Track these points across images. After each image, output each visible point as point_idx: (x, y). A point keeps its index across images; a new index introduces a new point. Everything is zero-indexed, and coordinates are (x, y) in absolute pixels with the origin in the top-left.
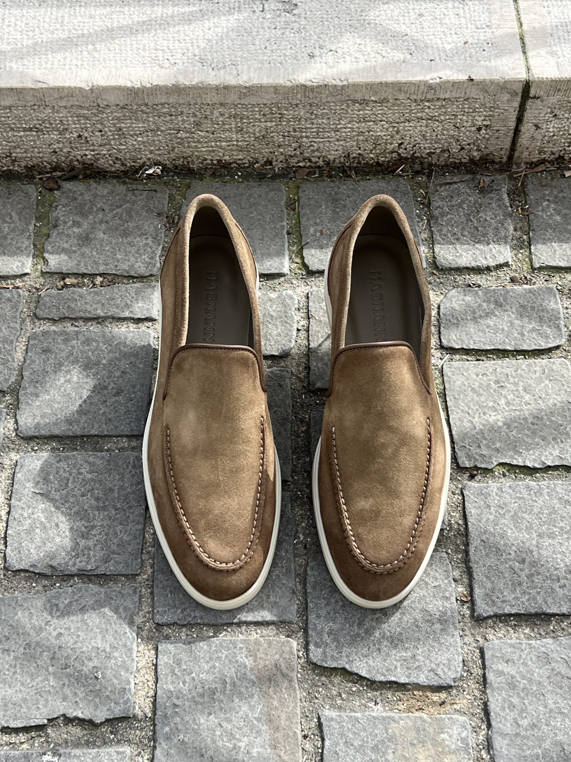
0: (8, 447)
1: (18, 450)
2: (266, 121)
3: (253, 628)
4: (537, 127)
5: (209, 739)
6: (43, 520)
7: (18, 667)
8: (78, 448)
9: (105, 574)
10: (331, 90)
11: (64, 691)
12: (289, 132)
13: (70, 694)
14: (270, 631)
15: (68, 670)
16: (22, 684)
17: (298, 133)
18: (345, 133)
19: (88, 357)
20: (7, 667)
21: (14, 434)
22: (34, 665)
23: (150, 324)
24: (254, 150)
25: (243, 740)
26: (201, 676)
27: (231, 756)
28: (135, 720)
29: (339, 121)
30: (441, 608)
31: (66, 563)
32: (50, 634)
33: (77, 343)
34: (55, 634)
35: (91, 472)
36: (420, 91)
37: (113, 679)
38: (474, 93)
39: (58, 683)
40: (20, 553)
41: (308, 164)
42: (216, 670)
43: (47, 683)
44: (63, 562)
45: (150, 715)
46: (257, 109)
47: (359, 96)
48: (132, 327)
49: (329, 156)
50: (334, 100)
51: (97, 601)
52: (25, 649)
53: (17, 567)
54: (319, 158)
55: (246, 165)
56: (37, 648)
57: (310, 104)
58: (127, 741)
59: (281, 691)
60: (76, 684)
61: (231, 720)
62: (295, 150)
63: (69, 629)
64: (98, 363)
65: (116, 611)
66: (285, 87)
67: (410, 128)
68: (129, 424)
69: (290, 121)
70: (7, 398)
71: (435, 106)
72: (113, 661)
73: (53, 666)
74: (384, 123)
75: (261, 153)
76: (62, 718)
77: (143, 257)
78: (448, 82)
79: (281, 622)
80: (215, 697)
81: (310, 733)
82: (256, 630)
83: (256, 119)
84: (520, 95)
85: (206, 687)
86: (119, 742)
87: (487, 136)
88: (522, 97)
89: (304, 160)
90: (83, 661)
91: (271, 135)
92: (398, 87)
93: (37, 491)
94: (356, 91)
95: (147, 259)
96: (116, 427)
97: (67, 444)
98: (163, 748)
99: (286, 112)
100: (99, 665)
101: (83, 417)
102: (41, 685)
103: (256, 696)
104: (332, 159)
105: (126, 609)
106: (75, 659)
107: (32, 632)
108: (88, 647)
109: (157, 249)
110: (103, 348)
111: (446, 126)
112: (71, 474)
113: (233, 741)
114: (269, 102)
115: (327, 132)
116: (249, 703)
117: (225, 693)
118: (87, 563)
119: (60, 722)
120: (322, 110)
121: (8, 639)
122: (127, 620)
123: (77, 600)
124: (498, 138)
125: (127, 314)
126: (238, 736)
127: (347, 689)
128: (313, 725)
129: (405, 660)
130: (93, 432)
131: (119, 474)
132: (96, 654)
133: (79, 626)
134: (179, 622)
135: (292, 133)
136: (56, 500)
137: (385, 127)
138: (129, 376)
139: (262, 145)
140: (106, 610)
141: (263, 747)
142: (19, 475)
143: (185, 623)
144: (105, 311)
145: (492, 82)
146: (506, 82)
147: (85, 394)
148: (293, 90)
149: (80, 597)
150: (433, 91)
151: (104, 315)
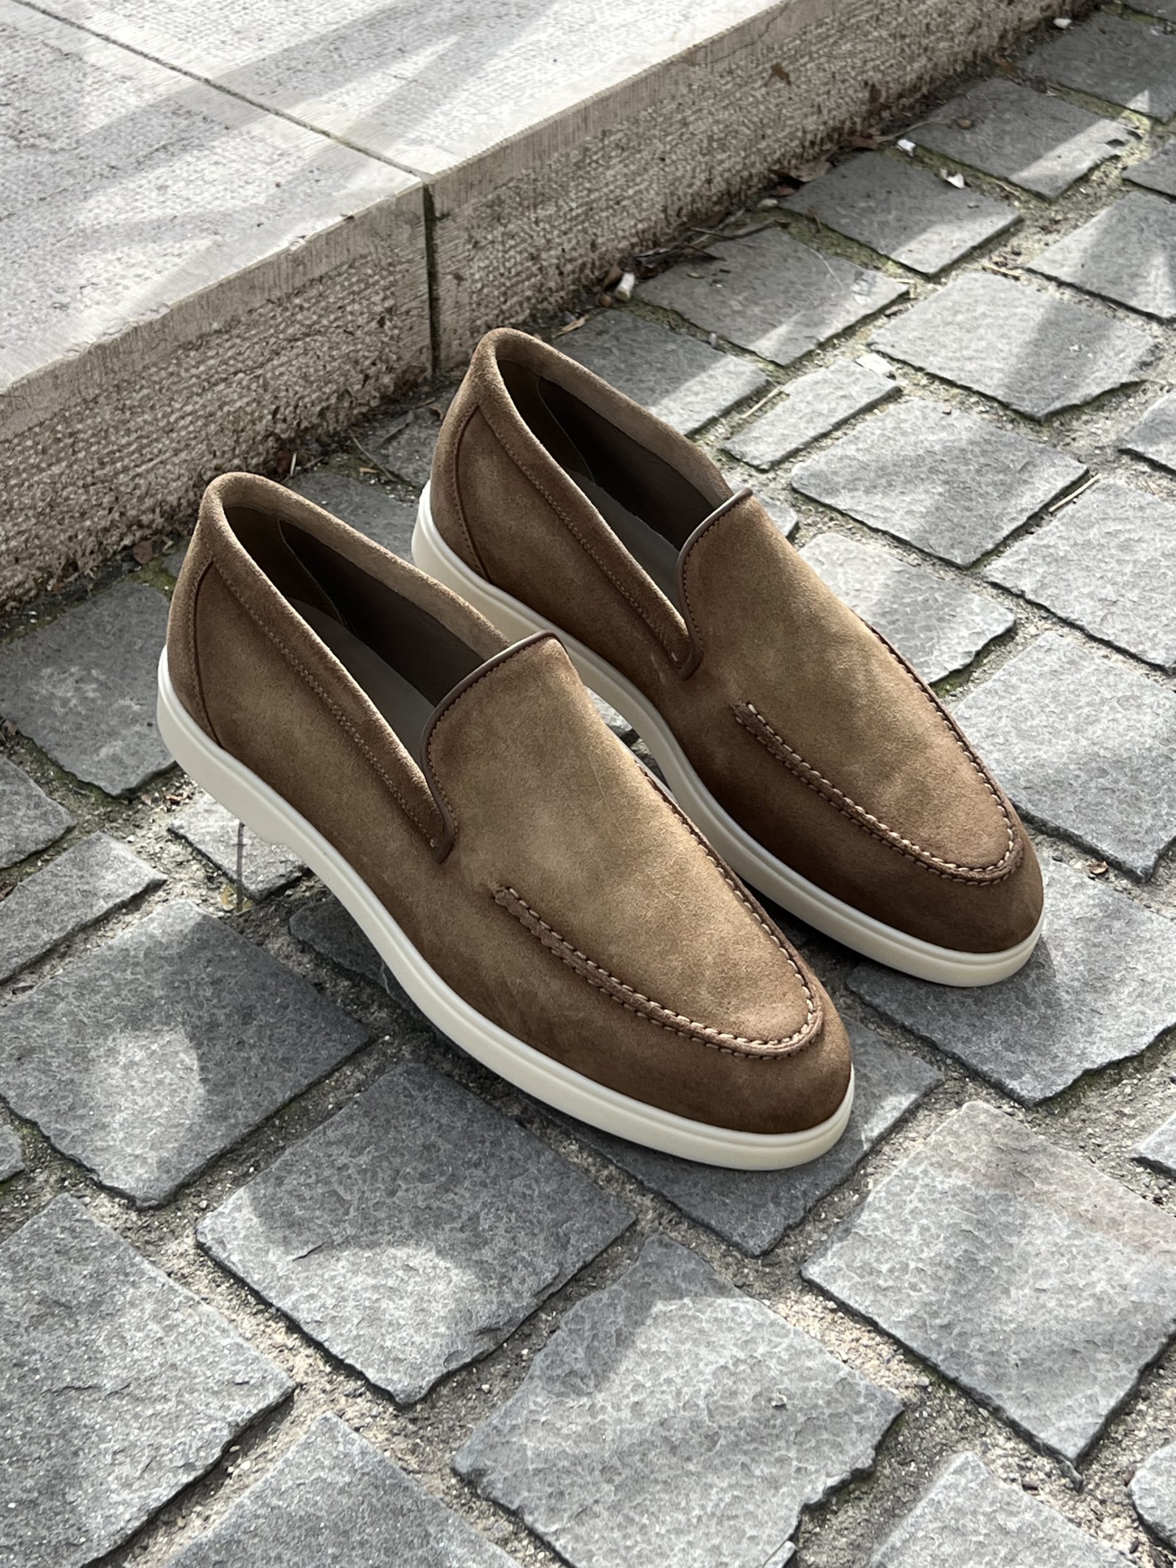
0: (147, 1242)
1: (173, 1232)
2: (50, 465)
3: (898, 1138)
4: (459, 278)
5: (1053, 1322)
6: (371, 1281)
7: (637, 1518)
8: (281, 1143)
9: (586, 1266)
10: (145, 335)
11: (758, 1472)
12: (93, 471)
13: (774, 1470)
14: (924, 1122)
15: (722, 1441)
16: (679, 1532)
17: (108, 468)
18: (185, 427)
19: (119, 1009)
20: (616, 1534)
21: (134, 1216)
22: (658, 1487)
23: (161, 893)
24: (40, 547)
25: (1095, 1279)
26: (924, 1256)
27: (1110, 1314)
28: (914, 1411)
29: (170, 405)
30: (1091, 902)
31: (501, 1304)
32: (619, 1421)
33: (70, 1004)
34: (626, 1414)
35: (360, 1151)
36: (283, 276)
37: (806, 1384)
38: (361, 245)
39: (733, 1474)
40: (401, 1361)
41: (138, 534)
42: (933, 1230)
43: (715, 1490)
44: (494, 1307)
45: (925, 1380)
46: (29, 443)
47: (191, 333)
48: (134, 918)
49: (169, 498)
50: (154, 358)
51: (628, 1309)
52: (610, 1481)
53: (426, 1383)
54: (154, 511)
55: (32, 593)
56: (628, 1460)
57: (117, 386)
58: (941, 1451)
59: (1051, 1173)
60: (762, 1448)
61: (1044, 1271)
62: (111, 510)
63: (638, 1387)
64: (151, 1004)
65: (676, 1293)
66: (69, 364)
67: (282, 369)
68: (330, 1040)
69: (91, 445)
70: (41, 1178)
71: (308, 300)
72: (772, 1363)
73: (689, 1459)
74: (241, 375)
75: (53, 549)
76: (806, 1518)
77: (20, 814)
78: (319, 236)
79: (925, 1095)
80: (982, 1263)
81: (1157, 1191)
82: (906, 1138)
83: (33, 466)
84: (423, 219)
85: (952, 1262)
86: (932, 1464)
87: (396, 332)
88: (427, 220)
89: (129, 527)
90: (727, 1407)
91: (65, 494)
92: (247, 281)
93: (305, 1252)
94: (186, 320)
95: (31, 813)
96: (313, 1061)
97: (253, 1155)
98: (1011, 1398)
99: (80, 426)
100: (757, 1389)
101: (234, 1090)
102: (711, 1504)
103: (1030, 1210)
104: (175, 503)
105: (687, 1277)
106: (711, 1415)
107: (586, 1448)
108: (706, 1381)
109: (30, 787)
110: (129, 977)
111: (334, 338)
112: (327, 1182)
113: (1085, 1294)
114: (48, 416)
115: (157, 440)
116: (1034, 1227)
117: (988, 1246)
118: (535, 1273)
119: (810, 1527)
120: (138, 392)
121: (562, 1494)
122: (711, 1291)
123: (595, 1336)
124: (411, 328)
125: (102, 906)
126: (1081, 1283)
127: (1119, 1098)
128: (1146, 1178)
129: (1139, 996)
130: (281, 1097)
131: (410, 1116)
132: (733, 1379)
133: (649, 1367)
134: (791, 1222)
135: (97, 473)
136: (354, 1237)
137: (244, 383)
138: (233, 981)
139: (52, 527)
140: (659, 1307)
141: (1129, 1262)
142: (235, 1258)
143: (802, 1214)
144: (57, 927)
145: (379, 208)
146: (399, 200)
147: (190, 1059)
148: (85, 366)
149: (593, 1328)
150: (301, 268)
151: (63, 934)
